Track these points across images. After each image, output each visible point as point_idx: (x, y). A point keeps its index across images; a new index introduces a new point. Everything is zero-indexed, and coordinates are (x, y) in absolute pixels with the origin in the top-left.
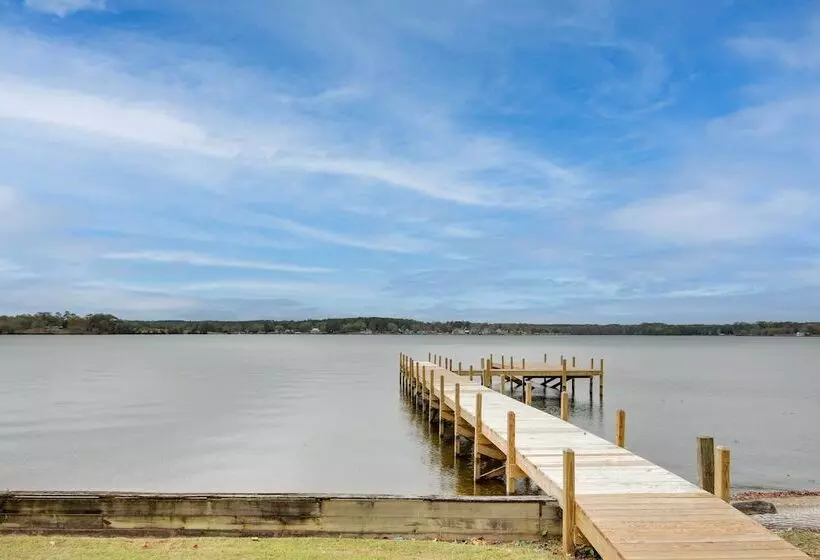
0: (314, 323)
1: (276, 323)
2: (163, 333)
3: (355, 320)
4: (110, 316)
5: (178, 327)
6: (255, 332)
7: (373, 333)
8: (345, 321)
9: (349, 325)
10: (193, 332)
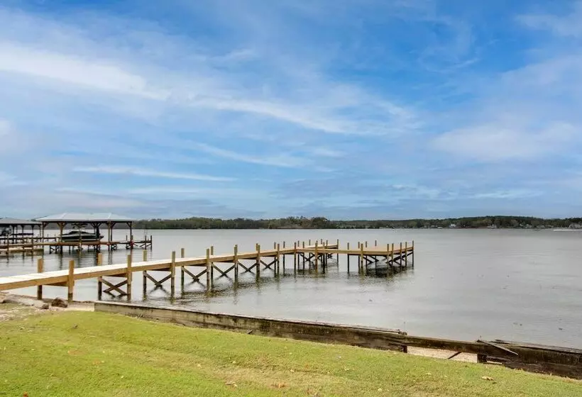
0: (452, 221)
1: (426, 221)
2: (352, 228)
3: (483, 218)
4: (324, 218)
5: (362, 224)
6: (411, 227)
7: (498, 228)
8: (475, 219)
9: (478, 222)
10: (371, 228)
